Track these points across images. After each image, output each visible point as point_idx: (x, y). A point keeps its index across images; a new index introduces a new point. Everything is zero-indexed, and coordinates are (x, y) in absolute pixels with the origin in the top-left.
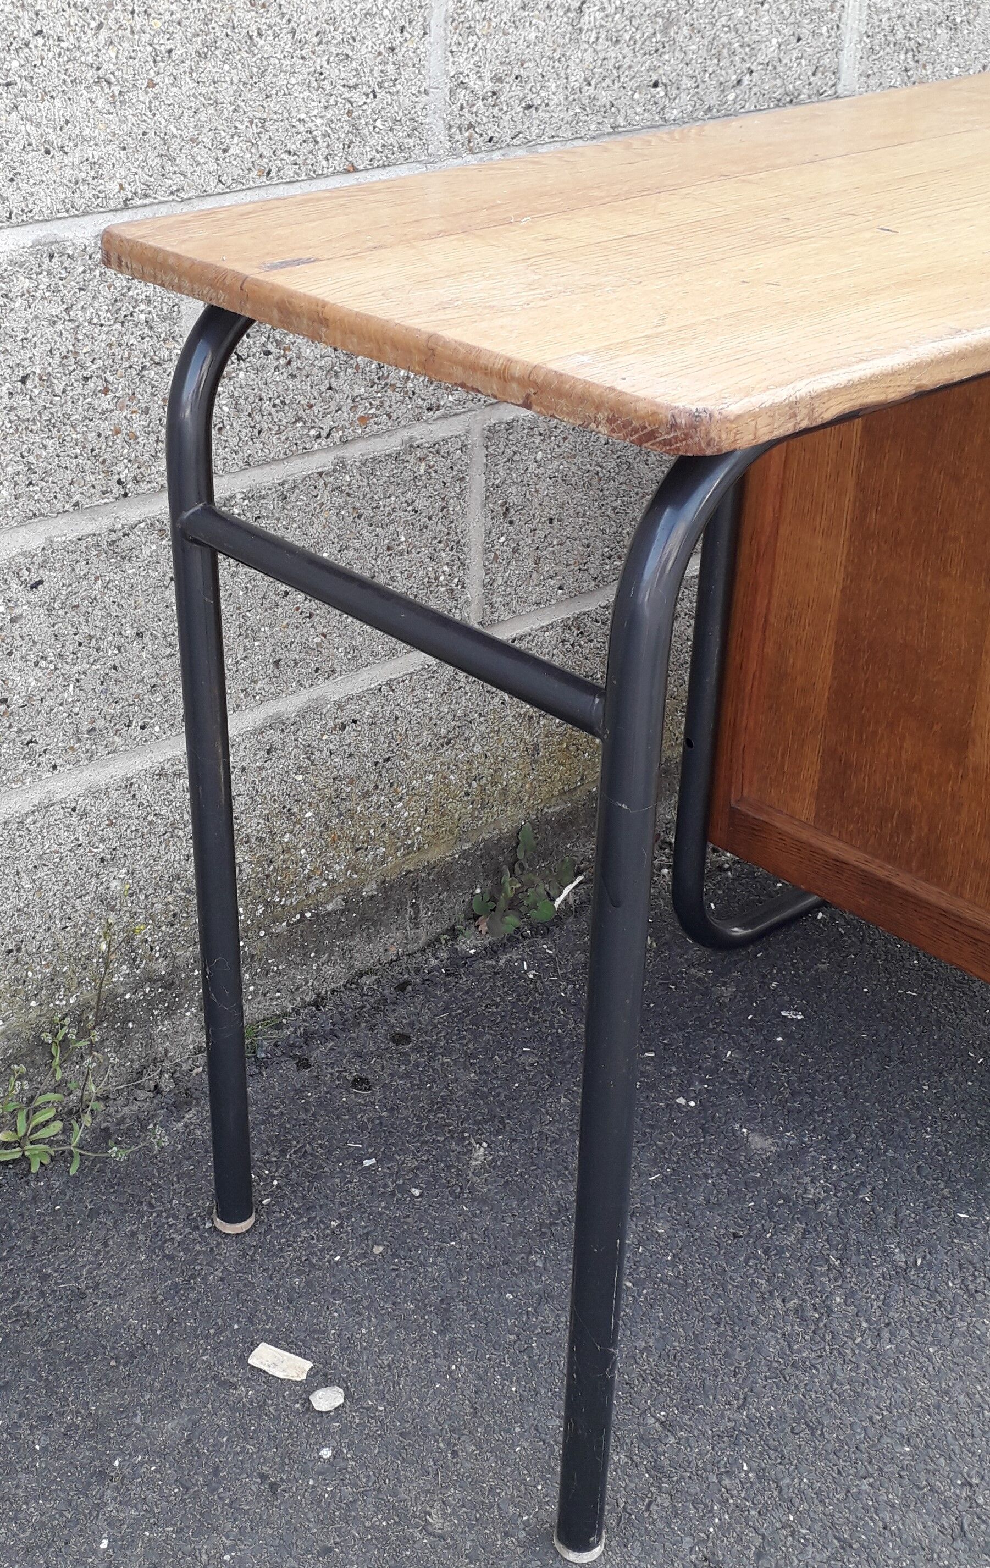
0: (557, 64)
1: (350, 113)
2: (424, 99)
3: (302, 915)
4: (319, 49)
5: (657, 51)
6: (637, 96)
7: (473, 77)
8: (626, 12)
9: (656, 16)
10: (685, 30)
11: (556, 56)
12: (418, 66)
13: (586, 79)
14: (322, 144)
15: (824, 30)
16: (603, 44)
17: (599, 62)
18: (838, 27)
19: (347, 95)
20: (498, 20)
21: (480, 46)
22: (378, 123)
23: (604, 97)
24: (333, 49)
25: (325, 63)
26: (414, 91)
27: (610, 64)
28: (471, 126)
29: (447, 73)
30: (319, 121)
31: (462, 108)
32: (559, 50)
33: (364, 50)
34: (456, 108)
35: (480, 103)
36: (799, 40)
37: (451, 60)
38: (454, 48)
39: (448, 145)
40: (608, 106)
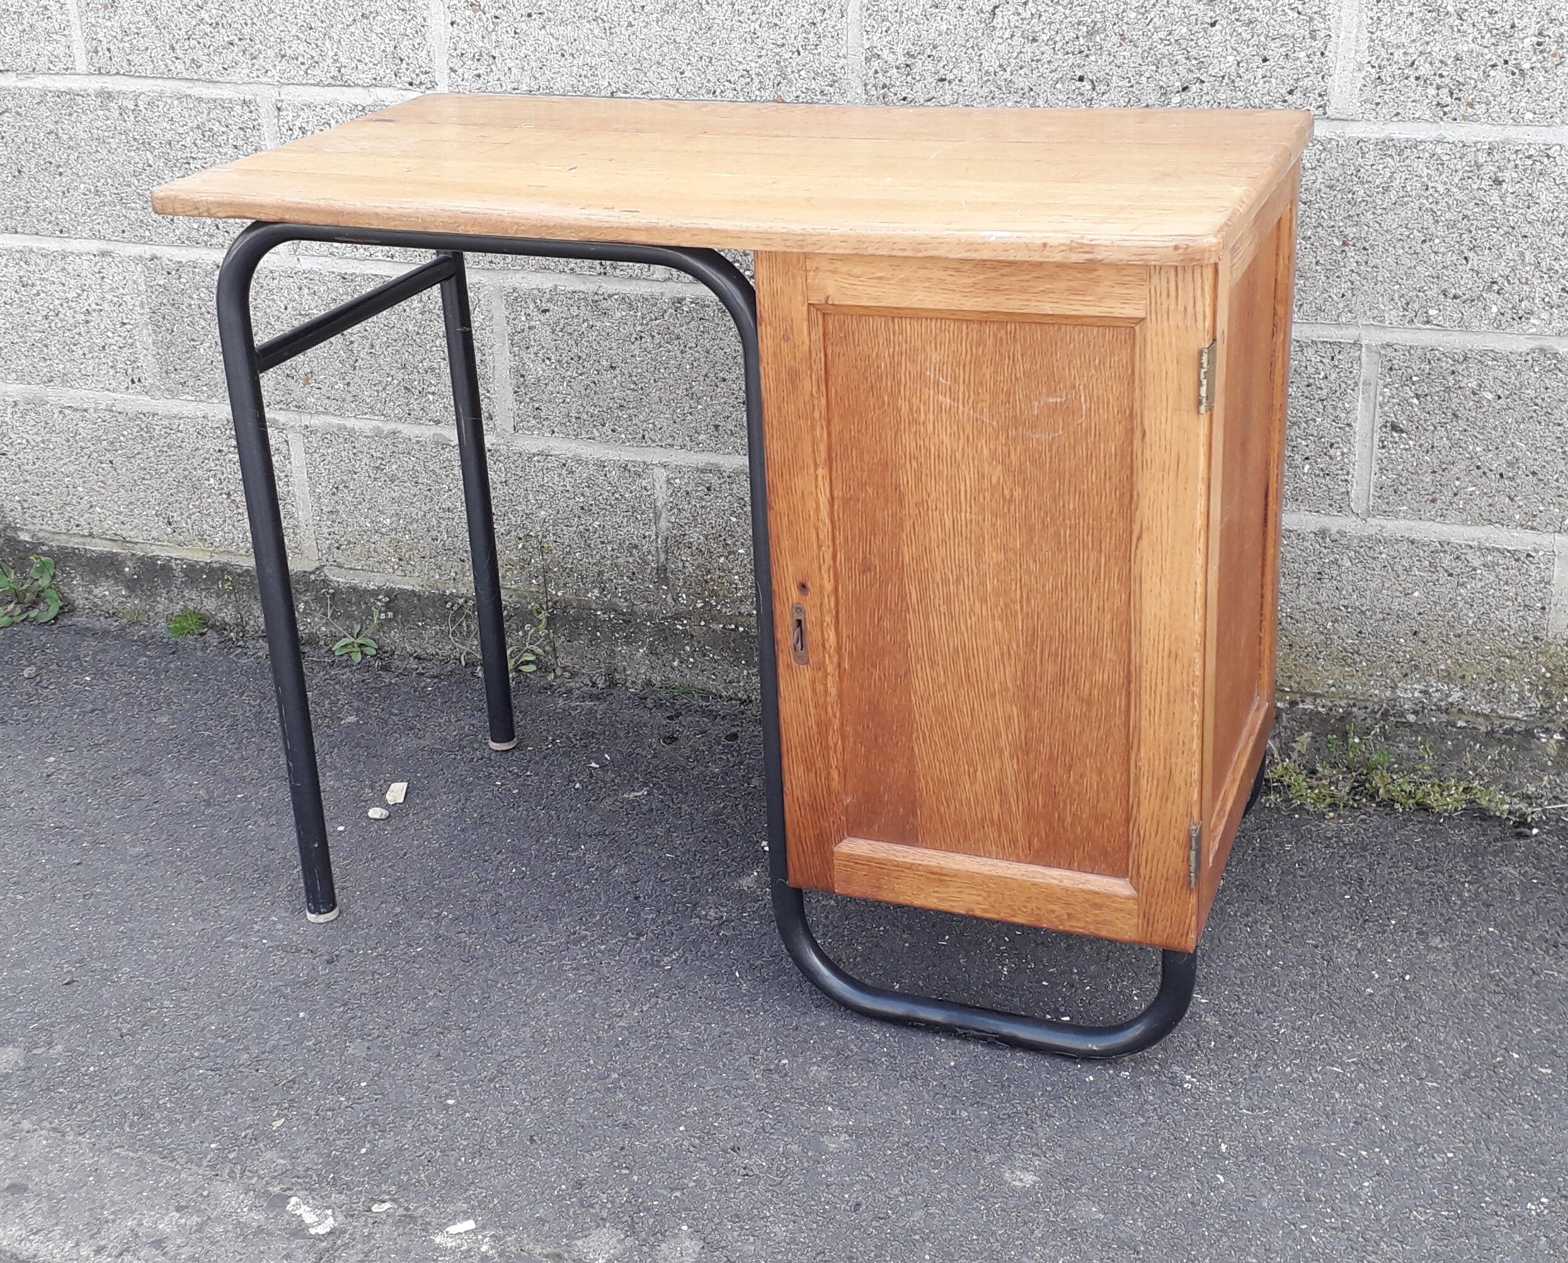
0: (970, 51)
1: (778, 62)
2: (842, 62)
4: (753, 18)
5: (1081, 52)
6: (1059, 86)
7: (886, 52)
8: (1043, 18)
9: (1079, 24)
10: (1116, 39)
11: (969, 45)
12: (837, 37)
13: (1001, 66)
14: (756, 80)
15: (1302, 55)
16: (1017, 40)
17: (1015, 54)
18: (1322, 54)
19: (776, 51)
20: (910, 13)
21: (892, 29)
22: (802, 73)
23: (1021, 82)
24: (764, 18)
25: (757, 27)
26: (833, 54)
27: (1027, 58)
28: (884, 86)
29: (862, 46)
30: (753, 65)
31: (876, 72)
32: (971, 40)
33: (789, 22)
34: (871, 73)
35: (895, 70)
36: (1265, 60)
37: (866, 37)
38: (869, 29)
39: (864, 97)
40: (1026, 90)
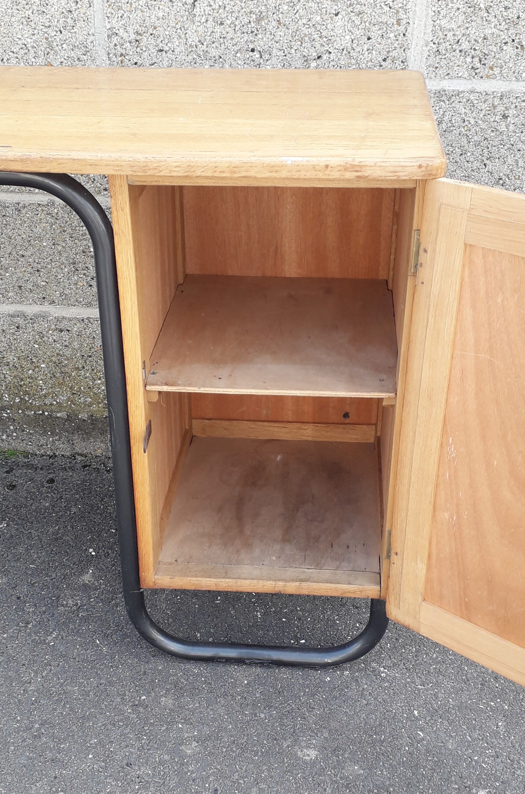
0: (179, 31)
1: (47, 39)
2: (91, 38)
3: (43, 412)
4: (27, 7)
5: (252, 32)
6: (238, 55)
7: (122, 31)
8: (227, 9)
9: (251, 13)
10: (274, 24)
11: (178, 26)
12: (87, 20)
13: (200, 41)
14: (32, 51)
15: (392, 35)
16: (210, 24)
17: (209, 34)
18: (404, 35)
19: (45, 30)
20: (137, 4)
21: (125, 15)
22: (64, 46)
23: (214, 52)
24: (35, 8)
25: (31, 14)
26: (85, 32)
27: (217, 35)
28: (122, 55)
29: (105, 27)
30: (29, 40)
31: (116, 45)
32: (179, 24)
33: (53, 10)
34: (112, 45)
35: (128, 44)
36: (369, 39)
37: (107, 21)
38: (109, 15)
39: (108, 62)
40: (217, 58)
